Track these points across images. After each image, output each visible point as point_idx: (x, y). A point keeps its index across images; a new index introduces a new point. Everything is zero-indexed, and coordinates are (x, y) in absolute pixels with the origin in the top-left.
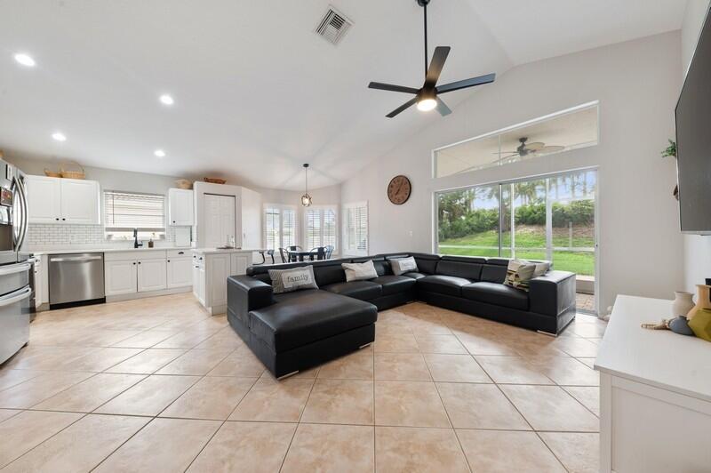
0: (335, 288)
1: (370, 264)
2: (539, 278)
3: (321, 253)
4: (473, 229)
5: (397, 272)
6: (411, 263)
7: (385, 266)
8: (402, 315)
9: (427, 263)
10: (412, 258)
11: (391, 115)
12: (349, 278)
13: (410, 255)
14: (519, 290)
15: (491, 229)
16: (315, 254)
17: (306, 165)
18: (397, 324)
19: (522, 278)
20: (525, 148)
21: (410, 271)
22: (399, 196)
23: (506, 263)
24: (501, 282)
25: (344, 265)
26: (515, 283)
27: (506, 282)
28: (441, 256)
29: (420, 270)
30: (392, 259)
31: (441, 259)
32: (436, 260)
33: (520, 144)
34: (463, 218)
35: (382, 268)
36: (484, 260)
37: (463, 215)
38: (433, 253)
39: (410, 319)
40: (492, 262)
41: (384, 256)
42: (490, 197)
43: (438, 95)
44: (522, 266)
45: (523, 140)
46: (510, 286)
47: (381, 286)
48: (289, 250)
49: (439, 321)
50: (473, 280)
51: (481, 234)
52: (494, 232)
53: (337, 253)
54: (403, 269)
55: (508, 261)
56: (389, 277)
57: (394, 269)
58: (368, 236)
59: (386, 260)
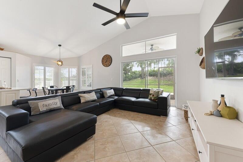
0: (74, 107)
1: (93, 93)
2: (161, 96)
3: (68, 88)
4: (133, 78)
5: (106, 96)
6: (112, 92)
7: (100, 94)
8: (108, 116)
9: (119, 92)
10: (113, 89)
11: (104, 24)
12: (82, 101)
13: (111, 88)
14: (154, 100)
15: (139, 78)
16: (65, 89)
17: (60, 45)
18: (106, 121)
19: (155, 96)
20: (153, 48)
21: (112, 96)
22: (107, 63)
23: (149, 90)
24: (147, 98)
25: (80, 95)
26: (153, 98)
27: (149, 98)
28: (124, 88)
29: (116, 94)
30: (104, 91)
31: (124, 90)
32: (122, 90)
33: (151, 47)
34: (129, 73)
35: (99, 95)
36: (140, 89)
37: (130, 72)
38: (121, 87)
39: (112, 117)
40: (144, 90)
41: (100, 89)
42: (138, 66)
43: (126, 18)
44: (155, 91)
45: (152, 45)
46: (151, 99)
47: (99, 104)
48: (49, 88)
49: (124, 117)
50: (137, 98)
51: (136, 79)
52: (140, 78)
53: (77, 88)
54: (109, 95)
55: (150, 90)
56: (102, 99)
57: (105, 95)
58: (92, 81)
59: (101, 91)
